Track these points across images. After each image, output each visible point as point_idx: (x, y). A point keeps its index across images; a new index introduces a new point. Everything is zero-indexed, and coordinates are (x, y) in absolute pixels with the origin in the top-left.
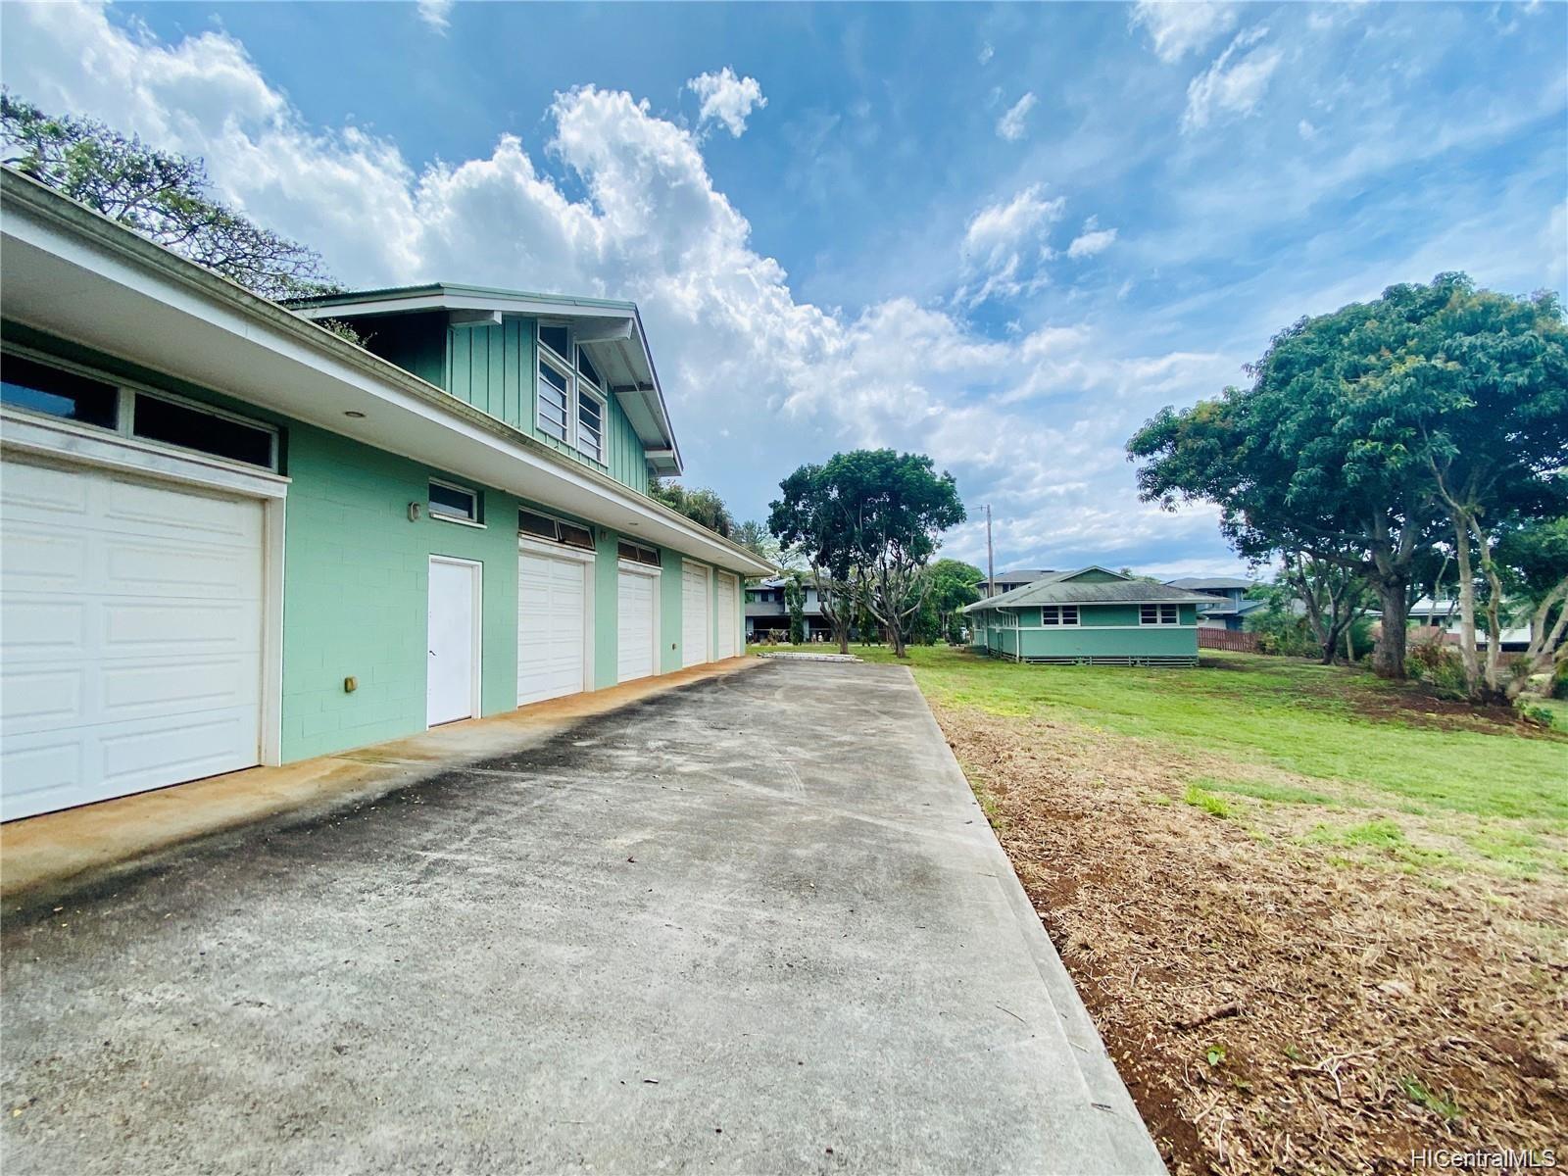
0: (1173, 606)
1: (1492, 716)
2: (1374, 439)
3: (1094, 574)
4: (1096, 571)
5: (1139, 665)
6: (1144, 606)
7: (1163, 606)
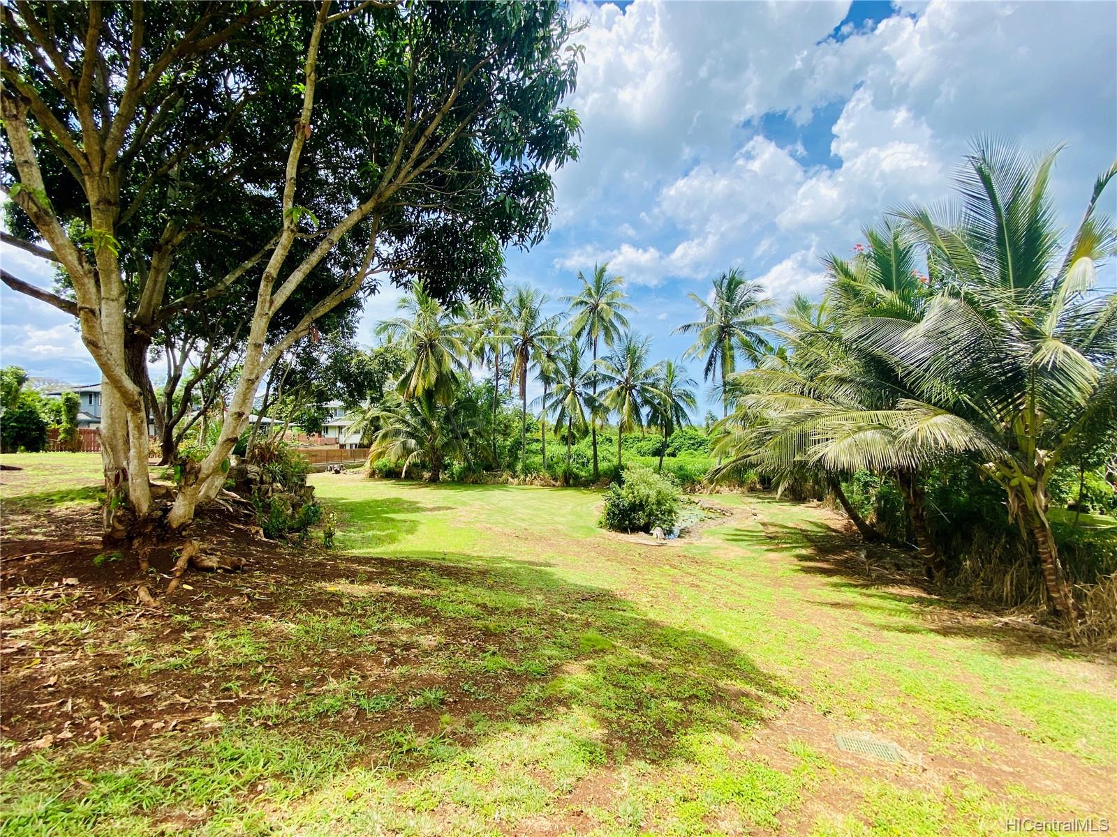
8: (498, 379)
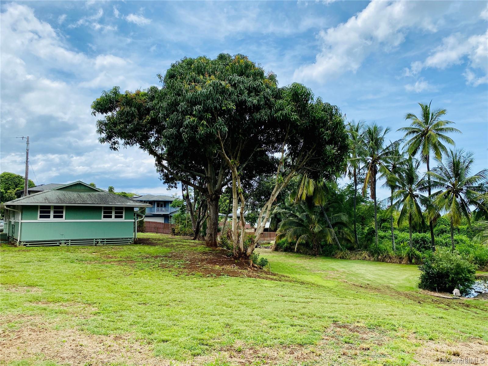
0: (121, 208)
1: (241, 265)
2: (194, 116)
3: (78, 186)
4: (79, 184)
5: (100, 244)
6: (105, 208)
7: (117, 208)
8: (356, 185)
